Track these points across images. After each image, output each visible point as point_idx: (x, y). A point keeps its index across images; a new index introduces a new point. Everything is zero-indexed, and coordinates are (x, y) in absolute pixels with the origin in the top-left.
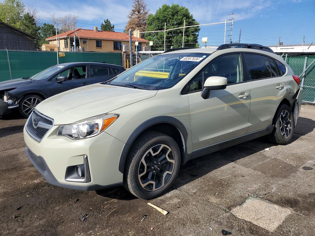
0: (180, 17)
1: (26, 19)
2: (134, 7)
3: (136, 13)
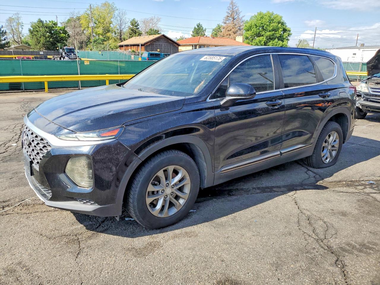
0: (275, 24)
1: (133, 25)
2: (228, 13)
3: (231, 19)
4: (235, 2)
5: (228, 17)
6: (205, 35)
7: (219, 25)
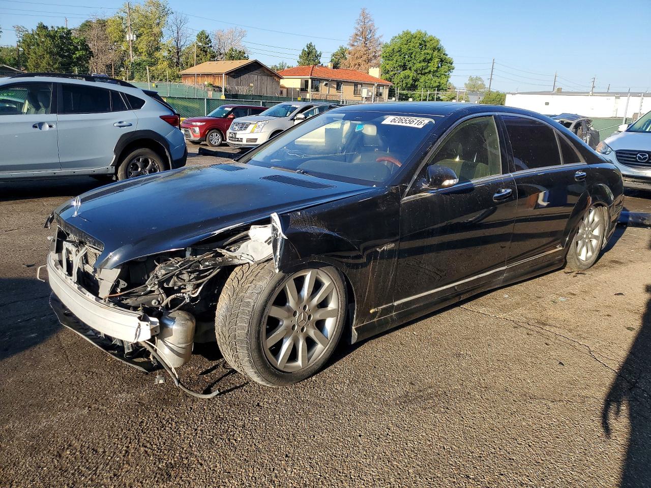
1: (201, 41)
3: (361, 39)
4: (367, 13)
5: (357, 35)
6: (319, 63)
7: (342, 48)
